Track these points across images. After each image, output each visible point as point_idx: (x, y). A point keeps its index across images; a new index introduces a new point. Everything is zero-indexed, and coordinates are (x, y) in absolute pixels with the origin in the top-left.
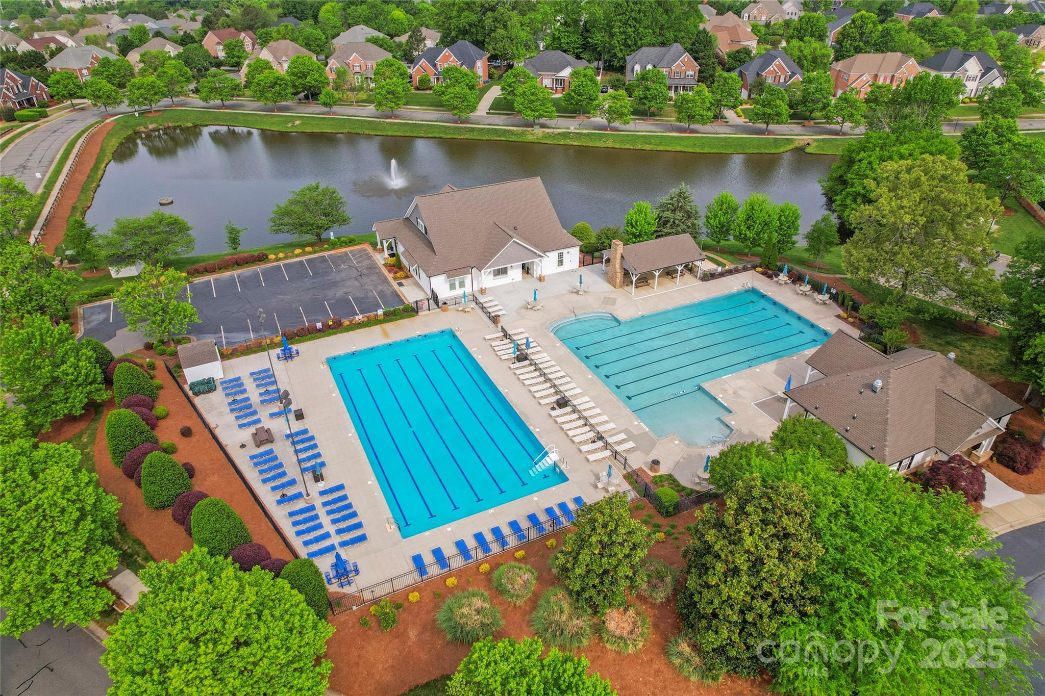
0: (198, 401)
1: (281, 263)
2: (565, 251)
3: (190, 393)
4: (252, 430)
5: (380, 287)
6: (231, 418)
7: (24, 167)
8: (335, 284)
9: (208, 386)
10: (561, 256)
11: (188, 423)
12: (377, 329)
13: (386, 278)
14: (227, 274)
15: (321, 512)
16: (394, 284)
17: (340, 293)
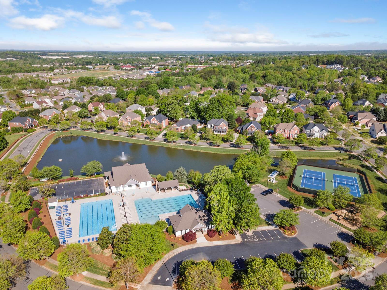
0: (50, 211)
1: (81, 180)
2: (147, 182)
3: (49, 209)
4: (59, 217)
5: (102, 188)
6: (55, 214)
7: (26, 148)
8: (92, 187)
9: (53, 207)
10: (146, 183)
11: (46, 215)
12: (96, 198)
14: (67, 182)
15: (65, 232)
16: (105, 187)
17: (91, 189)
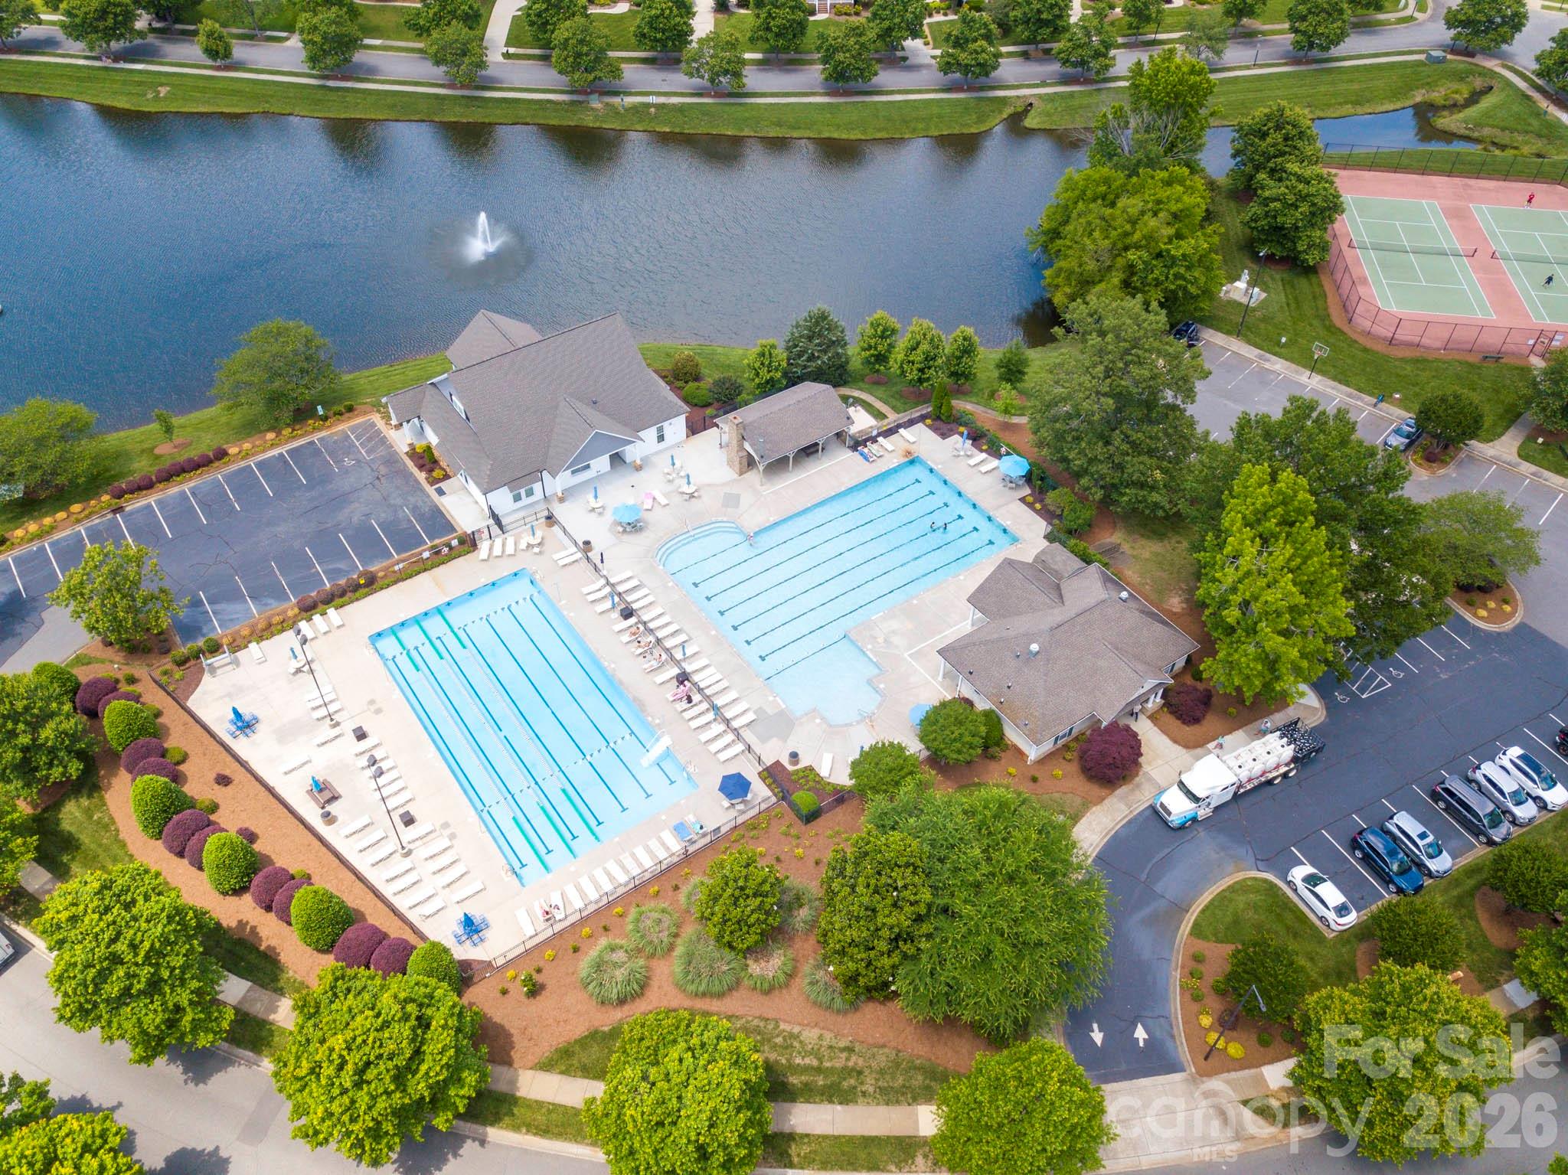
1: (251, 462)
2: (666, 424)
5: (412, 500)
8: (345, 499)
10: (661, 433)
12: (425, 579)
13: (417, 481)
14: (173, 490)
16: (431, 493)
17: (357, 517)
